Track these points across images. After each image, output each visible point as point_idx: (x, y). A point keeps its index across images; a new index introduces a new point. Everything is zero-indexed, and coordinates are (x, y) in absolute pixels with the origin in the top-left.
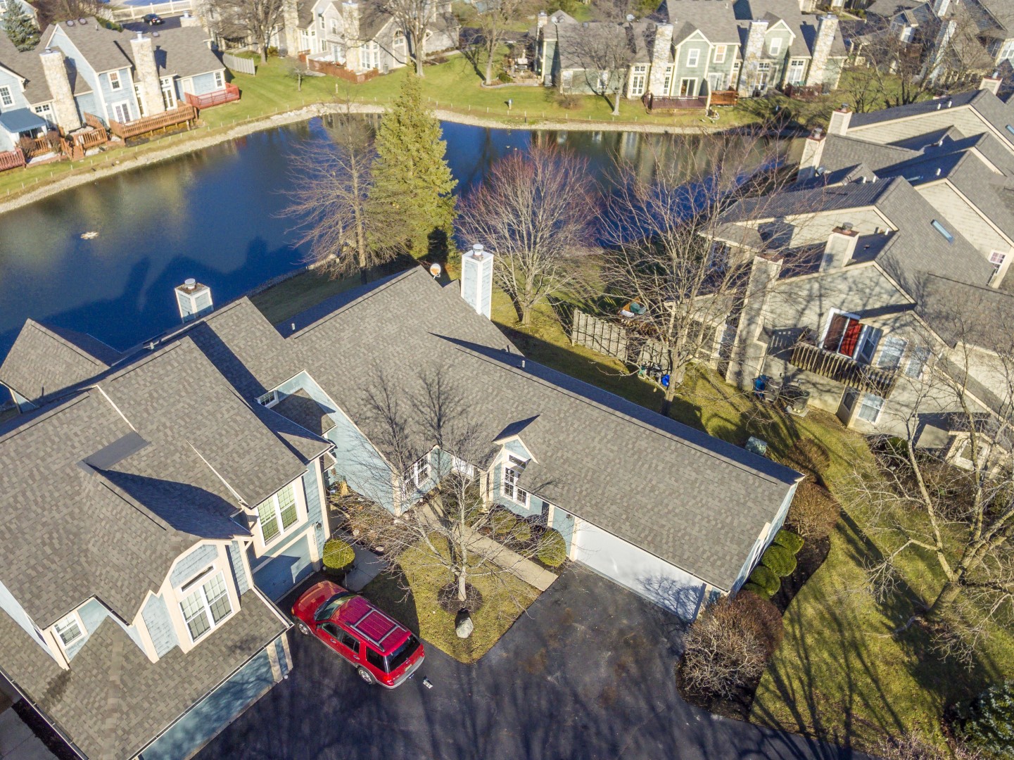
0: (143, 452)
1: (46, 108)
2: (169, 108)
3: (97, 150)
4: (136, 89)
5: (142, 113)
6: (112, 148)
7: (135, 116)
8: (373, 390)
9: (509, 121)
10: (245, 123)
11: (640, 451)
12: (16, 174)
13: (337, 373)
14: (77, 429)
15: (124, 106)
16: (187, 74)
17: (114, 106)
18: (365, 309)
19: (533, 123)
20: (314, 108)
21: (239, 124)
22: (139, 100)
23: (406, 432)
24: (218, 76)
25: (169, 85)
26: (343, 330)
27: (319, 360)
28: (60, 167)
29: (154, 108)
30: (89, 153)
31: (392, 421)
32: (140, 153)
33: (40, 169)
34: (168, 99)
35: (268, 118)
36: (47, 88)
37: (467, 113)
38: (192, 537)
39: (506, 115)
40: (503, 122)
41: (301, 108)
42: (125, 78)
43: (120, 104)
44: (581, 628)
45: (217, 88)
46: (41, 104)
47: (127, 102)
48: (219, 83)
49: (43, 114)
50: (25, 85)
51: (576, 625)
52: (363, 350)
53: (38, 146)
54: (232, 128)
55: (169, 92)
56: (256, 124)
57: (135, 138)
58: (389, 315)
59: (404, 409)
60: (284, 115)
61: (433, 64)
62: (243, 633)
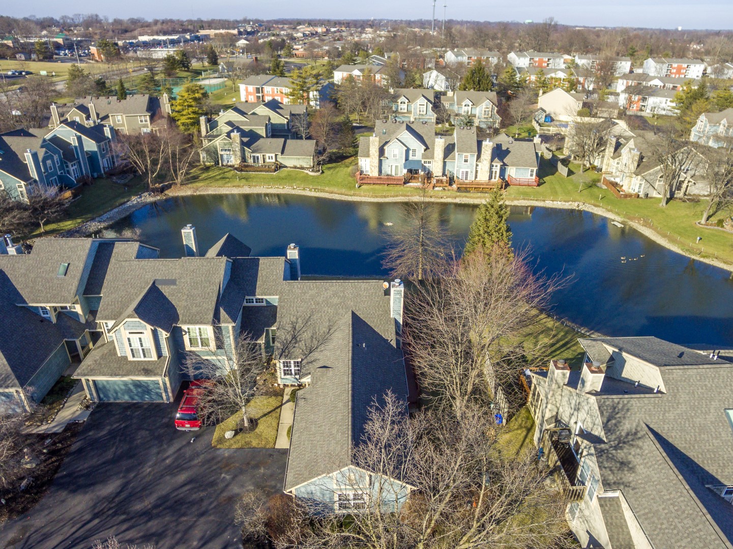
0: (172, 287)
1: (429, 163)
2: (493, 180)
3: (441, 188)
4: (477, 165)
5: (476, 177)
6: (449, 190)
7: (471, 178)
8: (300, 320)
9: (687, 250)
10: (528, 200)
11: (336, 407)
12: (398, 188)
13: (290, 306)
14: (164, 269)
15: (467, 173)
16: (513, 165)
17: (461, 170)
18: (332, 286)
19: (704, 257)
20: (576, 204)
21: (524, 199)
22: (477, 172)
23: (297, 345)
24: (532, 171)
25: (497, 169)
26: (311, 290)
27: (288, 296)
28: (419, 190)
29: (483, 177)
30: (436, 189)
31: (294, 337)
32: (459, 196)
33: (408, 189)
34: (494, 175)
35: (544, 201)
36: (433, 154)
37: (664, 236)
38: (136, 315)
39: (689, 246)
40: (682, 250)
41: (568, 201)
42: (472, 159)
43: (465, 170)
44: (262, 470)
45: (529, 177)
46: (427, 160)
47: (469, 170)
48: (532, 175)
49: (427, 165)
50: (425, 150)
51: (262, 469)
52: (312, 303)
53: (415, 178)
54: (518, 200)
55: (496, 172)
56: (534, 202)
57: (464, 189)
58: (342, 295)
59: (306, 336)
60: (555, 202)
61: (684, 201)
62: (150, 368)
